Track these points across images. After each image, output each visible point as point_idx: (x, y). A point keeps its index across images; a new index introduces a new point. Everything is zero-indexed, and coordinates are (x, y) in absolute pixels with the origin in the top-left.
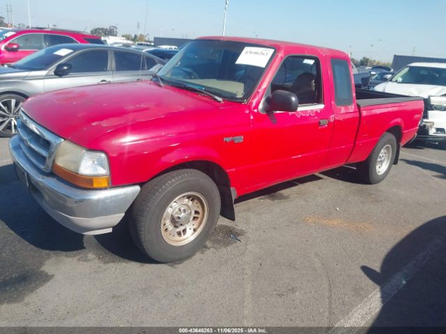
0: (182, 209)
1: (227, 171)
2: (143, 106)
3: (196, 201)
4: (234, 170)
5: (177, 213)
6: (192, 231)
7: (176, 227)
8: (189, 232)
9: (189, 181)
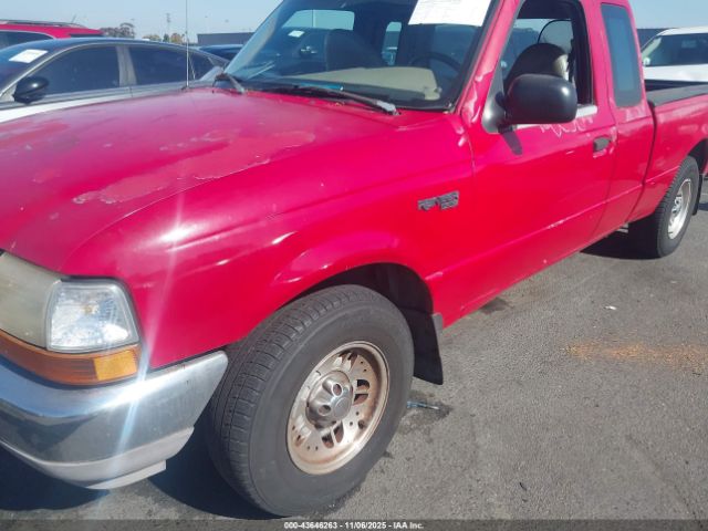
0: (331, 384)
1: (427, 278)
2: (207, 138)
3: (360, 358)
4: (440, 273)
5: (320, 396)
6: (356, 428)
7: (319, 427)
8: (350, 432)
9: (345, 318)
